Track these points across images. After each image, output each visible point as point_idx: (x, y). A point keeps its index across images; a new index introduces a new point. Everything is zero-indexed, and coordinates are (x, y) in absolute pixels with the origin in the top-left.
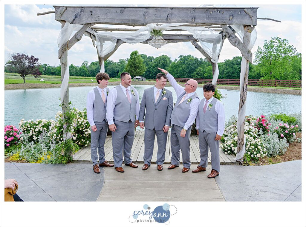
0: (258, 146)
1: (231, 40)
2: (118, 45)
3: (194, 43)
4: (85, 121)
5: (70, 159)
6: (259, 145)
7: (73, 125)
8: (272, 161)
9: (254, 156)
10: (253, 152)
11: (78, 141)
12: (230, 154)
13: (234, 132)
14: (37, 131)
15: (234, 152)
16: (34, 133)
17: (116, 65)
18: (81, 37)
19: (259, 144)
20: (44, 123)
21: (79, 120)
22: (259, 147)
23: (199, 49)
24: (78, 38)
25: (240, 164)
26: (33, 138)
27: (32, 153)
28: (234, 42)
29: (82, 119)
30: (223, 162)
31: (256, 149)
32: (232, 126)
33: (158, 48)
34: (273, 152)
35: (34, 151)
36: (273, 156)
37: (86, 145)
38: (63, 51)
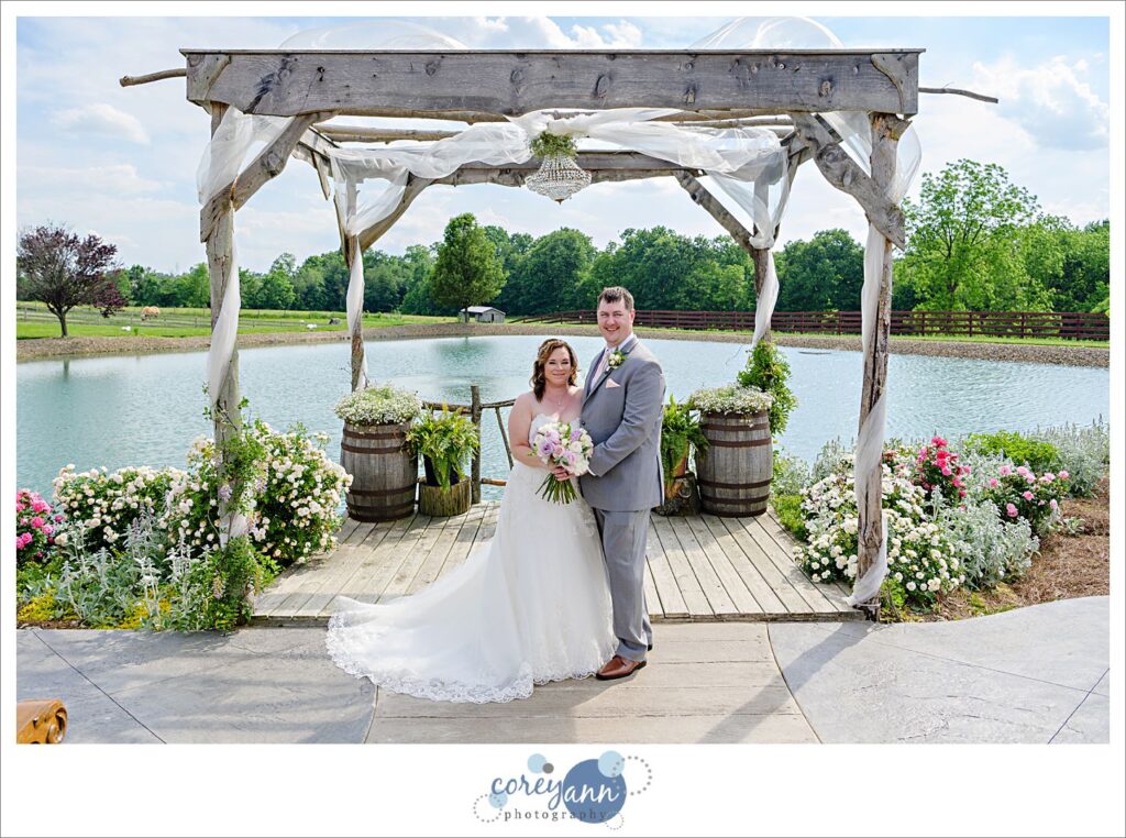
0: (932, 550)
1: (827, 167)
2: (411, 190)
3: (685, 182)
4: (300, 470)
5: (244, 612)
6: (934, 547)
7: (255, 485)
8: (982, 605)
9: (918, 587)
10: (915, 572)
11: (270, 545)
12: (828, 583)
13: (841, 500)
14: (119, 511)
15: (845, 572)
16: (108, 519)
17: (396, 266)
18: (283, 163)
19: (935, 541)
20: (144, 480)
21: (276, 465)
22: (935, 554)
23: (705, 202)
24: (274, 166)
25: (867, 619)
26: (105, 537)
27: (101, 594)
28: (838, 172)
29: (289, 463)
30: (808, 611)
31: (924, 559)
32: (833, 478)
33: (560, 201)
34: (983, 570)
35: (109, 586)
36: (983, 587)
37: (302, 560)
38: (216, 212)
